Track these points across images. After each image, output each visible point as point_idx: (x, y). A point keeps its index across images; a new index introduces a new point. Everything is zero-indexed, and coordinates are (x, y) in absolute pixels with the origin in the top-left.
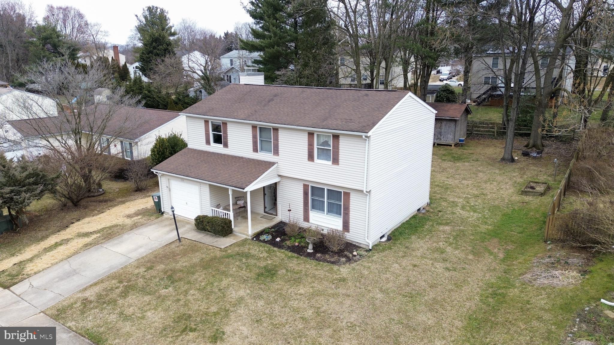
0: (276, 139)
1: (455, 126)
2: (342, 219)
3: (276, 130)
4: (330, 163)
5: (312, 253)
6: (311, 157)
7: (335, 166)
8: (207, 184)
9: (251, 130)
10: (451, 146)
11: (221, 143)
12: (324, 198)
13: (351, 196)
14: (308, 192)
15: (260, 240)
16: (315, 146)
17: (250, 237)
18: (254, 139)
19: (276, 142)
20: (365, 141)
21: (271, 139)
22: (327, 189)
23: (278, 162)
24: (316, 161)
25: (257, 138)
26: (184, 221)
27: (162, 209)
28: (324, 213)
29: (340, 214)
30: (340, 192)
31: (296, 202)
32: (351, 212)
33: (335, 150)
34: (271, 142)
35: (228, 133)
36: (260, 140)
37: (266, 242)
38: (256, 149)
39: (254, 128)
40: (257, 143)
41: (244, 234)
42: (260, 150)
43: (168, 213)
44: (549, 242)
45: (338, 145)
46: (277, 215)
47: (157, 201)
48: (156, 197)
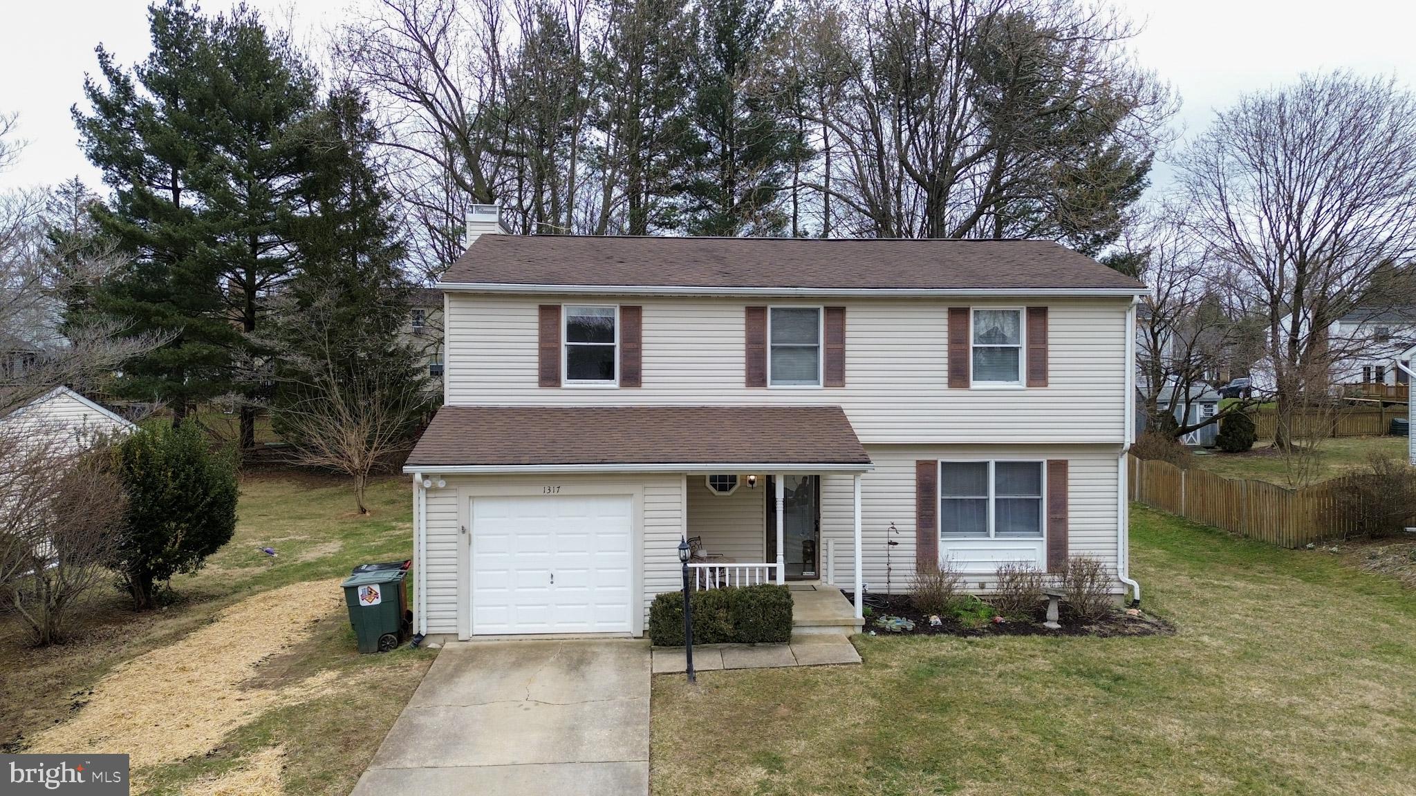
0: (837, 338)
2: (1045, 539)
3: (836, 312)
5: (1060, 628)
6: (958, 376)
7: (1038, 391)
8: (679, 474)
9: (743, 321)
11: (610, 375)
12: (985, 491)
13: (1070, 469)
14: (935, 484)
15: (892, 632)
16: (972, 345)
17: (859, 631)
18: (754, 346)
19: (835, 346)
20: (1122, 316)
21: (817, 341)
22: (997, 463)
23: (843, 406)
24: (974, 385)
25: (764, 343)
26: (558, 644)
27: (420, 625)
28: (988, 536)
29: (1035, 526)
30: (1039, 464)
31: (892, 520)
32: (1070, 514)
33: (1035, 347)
34: (816, 349)
35: (644, 340)
36: (773, 348)
37: (913, 632)
38: (756, 378)
39: (755, 312)
40: (765, 358)
41: (836, 625)
42: (773, 378)
43: (452, 638)
44: (1310, 545)
45: (1045, 331)
46: (817, 577)
47: (377, 601)
48: (372, 587)
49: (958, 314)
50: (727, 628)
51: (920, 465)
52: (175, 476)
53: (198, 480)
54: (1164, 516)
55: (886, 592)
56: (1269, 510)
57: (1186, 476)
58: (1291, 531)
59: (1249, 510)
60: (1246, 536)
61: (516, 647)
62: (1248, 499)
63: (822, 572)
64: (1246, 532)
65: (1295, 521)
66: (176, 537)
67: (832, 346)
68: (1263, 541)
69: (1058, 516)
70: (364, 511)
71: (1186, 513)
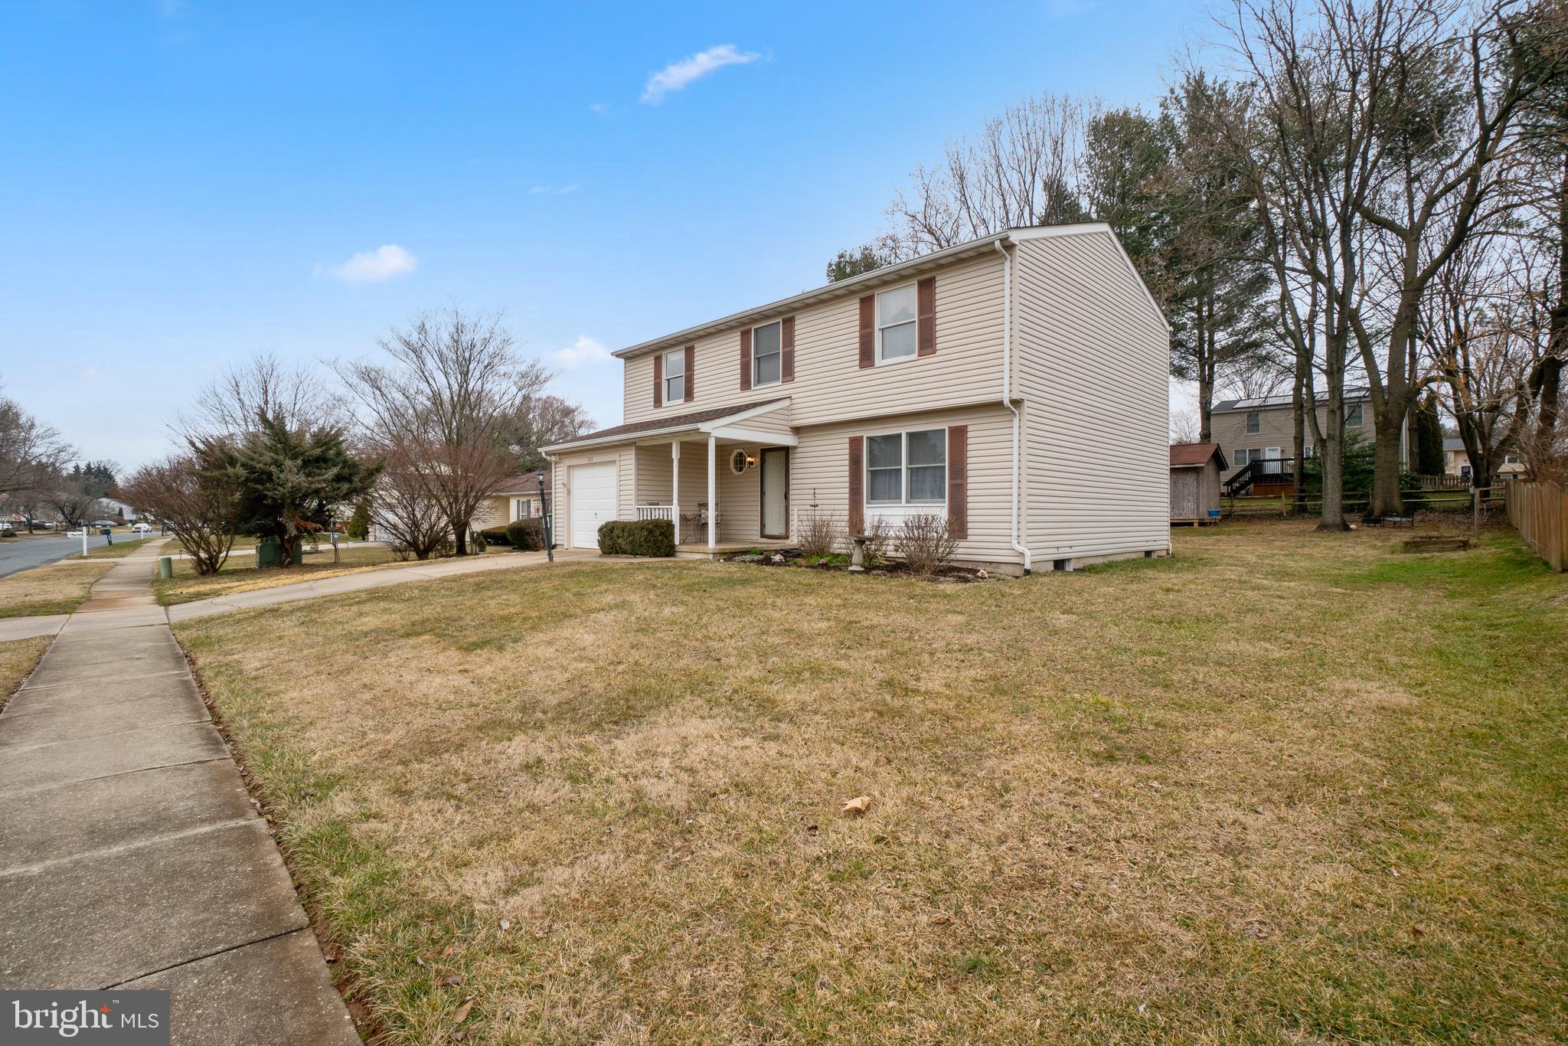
1: (1198, 483)
2: (946, 504)
3: (790, 322)
4: (913, 355)
6: (866, 357)
7: (927, 360)
9: (739, 342)
10: (1191, 524)
12: (901, 461)
13: (970, 434)
14: (862, 458)
16: (877, 326)
17: (711, 557)
18: (745, 360)
20: (1002, 267)
21: (779, 347)
22: (908, 434)
23: (793, 397)
24: (879, 362)
25: (750, 356)
27: (554, 539)
28: (901, 502)
30: (944, 432)
32: (970, 480)
33: (924, 317)
35: (695, 368)
36: (756, 359)
38: (745, 383)
39: (746, 334)
40: (750, 367)
41: (699, 552)
42: (757, 382)
45: (934, 300)
46: (787, 537)
49: (867, 302)
51: (851, 441)
63: (791, 533)
67: (787, 349)
69: (958, 482)
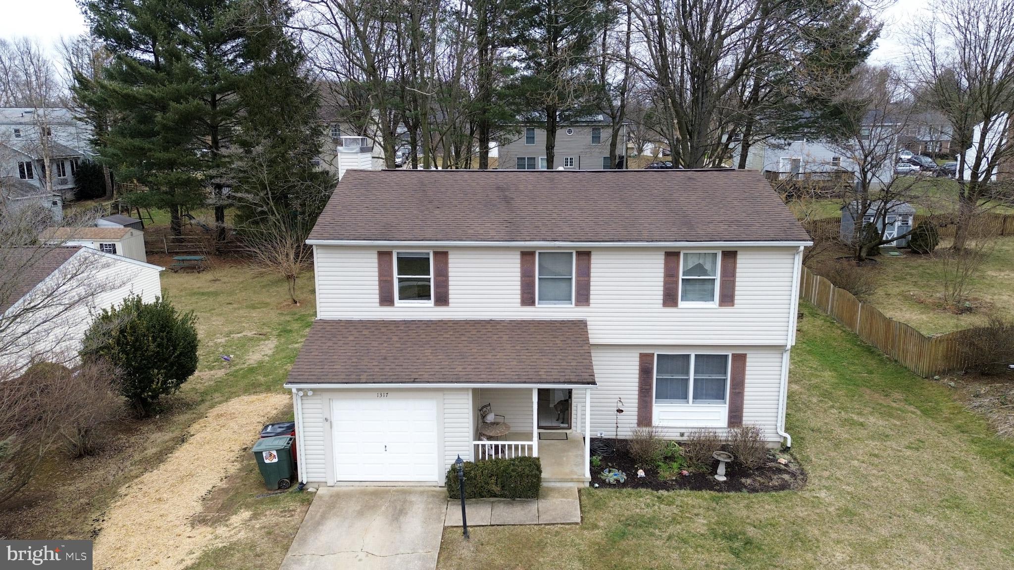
0: (585, 274)
2: (727, 405)
3: (585, 255)
4: (715, 304)
5: (725, 482)
6: (670, 299)
7: (727, 310)
8: (467, 389)
9: (519, 261)
11: (428, 297)
12: (687, 373)
13: (748, 360)
14: (652, 368)
15: (610, 485)
16: (681, 277)
17: (587, 485)
18: (527, 279)
19: (583, 279)
20: (792, 257)
21: (571, 275)
22: (696, 355)
23: (588, 319)
24: (682, 304)
25: (534, 276)
26: (389, 491)
27: (303, 476)
28: (688, 402)
29: (722, 397)
30: (726, 356)
31: (620, 396)
32: (746, 389)
33: (727, 279)
34: (571, 279)
35: (450, 274)
36: (540, 279)
37: (624, 485)
38: (528, 299)
39: (527, 255)
40: (534, 286)
41: (572, 480)
42: (540, 299)
43: (324, 484)
44: (936, 377)
45: (735, 268)
46: (570, 428)
47: (276, 460)
48: (272, 452)
49: (672, 256)
50: (496, 489)
51: (642, 356)
52: (154, 340)
53: (169, 340)
54: (844, 331)
55: (614, 437)
56: (912, 348)
57: (862, 306)
58: (924, 365)
59: (899, 341)
60: (896, 361)
61: (363, 493)
62: (900, 335)
63: (573, 425)
64: (896, 358)
65: (928, 359)
66: (158, 379)
67: (581, 279)
68: (906, 368)
69: (737, 391)
70: (296, 303)
71: (859, 333)
